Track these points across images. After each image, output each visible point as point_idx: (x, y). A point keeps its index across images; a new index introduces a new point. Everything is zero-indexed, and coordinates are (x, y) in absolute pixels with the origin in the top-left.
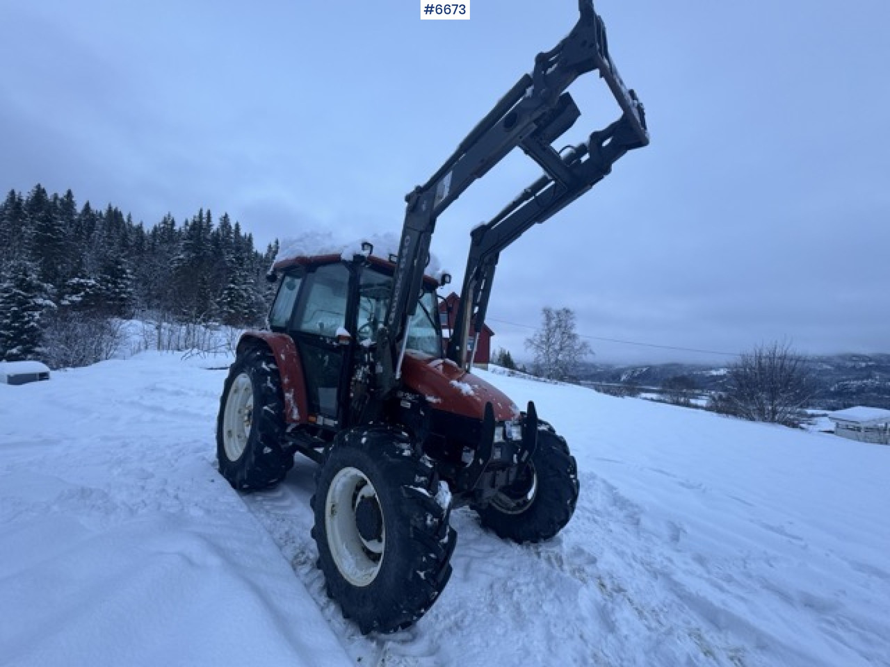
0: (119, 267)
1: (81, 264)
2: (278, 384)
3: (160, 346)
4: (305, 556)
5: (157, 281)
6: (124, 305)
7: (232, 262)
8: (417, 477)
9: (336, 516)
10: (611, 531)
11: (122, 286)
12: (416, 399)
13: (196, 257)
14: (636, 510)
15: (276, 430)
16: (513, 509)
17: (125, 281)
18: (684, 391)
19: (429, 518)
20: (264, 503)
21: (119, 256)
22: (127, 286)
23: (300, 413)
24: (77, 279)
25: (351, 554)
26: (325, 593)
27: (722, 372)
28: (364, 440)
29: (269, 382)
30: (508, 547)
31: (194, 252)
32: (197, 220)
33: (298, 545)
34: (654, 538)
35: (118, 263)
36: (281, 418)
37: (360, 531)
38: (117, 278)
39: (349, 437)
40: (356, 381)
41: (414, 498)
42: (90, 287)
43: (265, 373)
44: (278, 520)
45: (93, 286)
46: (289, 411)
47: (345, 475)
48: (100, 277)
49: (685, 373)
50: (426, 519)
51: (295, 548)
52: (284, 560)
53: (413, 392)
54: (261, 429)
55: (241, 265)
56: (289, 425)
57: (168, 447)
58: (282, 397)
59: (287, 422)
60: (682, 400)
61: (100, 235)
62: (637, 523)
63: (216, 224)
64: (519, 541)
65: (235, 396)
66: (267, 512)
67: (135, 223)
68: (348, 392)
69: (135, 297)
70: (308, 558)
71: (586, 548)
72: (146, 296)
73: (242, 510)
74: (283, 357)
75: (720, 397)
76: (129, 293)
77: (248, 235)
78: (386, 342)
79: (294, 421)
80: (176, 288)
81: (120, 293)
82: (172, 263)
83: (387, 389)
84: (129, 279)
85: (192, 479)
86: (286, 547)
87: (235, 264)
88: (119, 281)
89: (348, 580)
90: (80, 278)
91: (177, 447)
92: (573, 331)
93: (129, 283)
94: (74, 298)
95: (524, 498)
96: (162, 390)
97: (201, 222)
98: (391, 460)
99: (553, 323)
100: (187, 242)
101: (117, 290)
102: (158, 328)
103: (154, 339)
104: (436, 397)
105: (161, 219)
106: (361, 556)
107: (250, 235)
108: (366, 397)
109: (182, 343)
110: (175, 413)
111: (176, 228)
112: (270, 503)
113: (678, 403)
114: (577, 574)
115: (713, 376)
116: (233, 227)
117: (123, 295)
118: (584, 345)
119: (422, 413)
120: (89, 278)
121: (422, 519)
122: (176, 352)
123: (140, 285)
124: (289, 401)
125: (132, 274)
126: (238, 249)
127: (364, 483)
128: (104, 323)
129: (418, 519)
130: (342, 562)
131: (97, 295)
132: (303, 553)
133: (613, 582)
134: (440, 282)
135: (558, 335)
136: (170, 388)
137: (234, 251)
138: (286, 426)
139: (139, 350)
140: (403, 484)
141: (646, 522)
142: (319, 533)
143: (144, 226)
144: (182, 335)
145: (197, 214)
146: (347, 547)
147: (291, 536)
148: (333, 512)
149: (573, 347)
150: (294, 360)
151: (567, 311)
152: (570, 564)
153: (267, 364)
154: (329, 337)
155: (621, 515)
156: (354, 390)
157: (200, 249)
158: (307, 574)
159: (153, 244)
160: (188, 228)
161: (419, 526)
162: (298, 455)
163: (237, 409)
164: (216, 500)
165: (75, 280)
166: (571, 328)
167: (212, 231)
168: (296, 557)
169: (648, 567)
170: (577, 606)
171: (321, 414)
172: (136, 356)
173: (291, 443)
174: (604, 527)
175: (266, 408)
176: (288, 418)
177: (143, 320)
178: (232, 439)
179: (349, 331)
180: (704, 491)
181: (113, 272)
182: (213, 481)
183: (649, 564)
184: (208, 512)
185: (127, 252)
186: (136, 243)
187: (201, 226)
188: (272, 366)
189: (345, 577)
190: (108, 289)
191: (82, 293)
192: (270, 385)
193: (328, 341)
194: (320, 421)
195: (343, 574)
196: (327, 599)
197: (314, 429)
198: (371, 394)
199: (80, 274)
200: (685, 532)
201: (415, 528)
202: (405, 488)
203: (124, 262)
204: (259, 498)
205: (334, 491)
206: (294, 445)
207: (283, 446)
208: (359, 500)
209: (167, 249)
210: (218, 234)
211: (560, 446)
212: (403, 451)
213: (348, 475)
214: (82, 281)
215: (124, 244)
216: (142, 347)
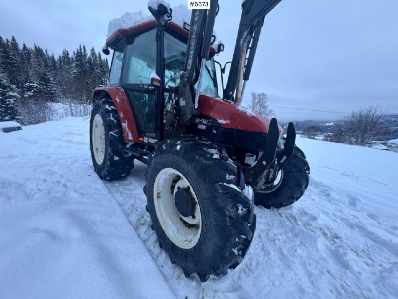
0: (47, 77)
1: (28, 75)
2: (118, 118)
3: (72, 115)
4: (144, 220)
5: (66, 84)
6: (53, 96)
7: (100, 73)
8: (228, 176)
9: (161, 200)
10: (314, 200)
11: (50, 87)
12: (209, 122)
13: (82, 71)
14: (326, 188)
15: (120, 147)
16: (264, 190)
17: (51, 84)
18: (313, 133)
19: (240, 208)
20: (119, 187)
21: (45, 72)
22: (53, 87)
23: (133, 135)
24: (28, 84)
25: (173, 223)
26: (158, 245)
27: (331, 124)
28: (178, 147)
29: (111, 117)
30: (263, 211)
31: (80, 68)
32: (79, 50)
33: (139, 213)
34: (341, 204)
35: (45, 75)
36: (122, 139)
37: (178, 210)
38: (47, 83)
39: (167, 146)
40: (167, 111)
41: (228, 193)
42: (35, 88)
43: (108, 111)
44: (127, 197)
45: (37, 87)
46: (126, 134)
47: (165, 174)
48: (39, 82)
49: (314, 125)
50: (238, 209)
51: (138, 215)
52: (129, 226)
53: (207, 118)
54: (110, 146)
55: (104, 75)
56: (128, 143)
57: (70, 158)
58: (121, 126)
59: (127, 142)
60: (312, 137)
61: (34, 61)
62: (328, 195)
63: (89, 54)
64: (268, 207)
65: (97, 129)
66: (121, 192)
67: (50, 55)
68: (162, 119)
69: (58, 92)
70: (146, 220)
71: (309, 212)
72: (62, 91)
73: (104, 193)
74: (118, 100)
75: (329, 136)
76: (54, 90)
77: (105, 59)
78: (186, 82)
79: (130, 141)
80: (76, 88)
81: (50, 91)
82: (71, 75)
83: (189, 116)
84: (53, 83)
85: (78, 175)
86: (132, 214)
87: (102, 74)
88: (48, 84)
89: (173, 241)
91: (75, 158)
92: (266, 104)
93: (53, 85)
94: (29, 93)
95: (272, 184)
96: (74, 134)
97: (81, 52)
98: (204, 162)
99: (256, 101)
100: (77, 63)
101: (48, 89)
102: (70, 107)
103: (69, 112)
104: (225, 120)
105: (62, 52)
106: (180, 224)
107: (106, 59)
108: (175, 122)
109: (82, 114)
110: (78, 143)
111: (70, 56)
112: (123, 187)
113: (310, 138)
114: (307, 227)
115: (326, 126)
116: (98, 55)
117: (52, 92)
118: (271, 111)
119: (215, 132)
120: (34, 83)
121: (235, 209)
122: (80, 117)
123: (59, 86)
124: (125, 128)
125: (54, 81)
126: (101, 66)
127: (178, 178)
128: (46, 105)
129: (231, 210)
130: (168, 229)
131: (40, 91)
132: (143, 217)
133: (331, 232)
134: (216, 51)
135: (258, 106)
136: (77, 133)
137: (99, 67)
138: (126, 144)
139: (63, 117)
140: (218, 182)
141: (333, 195)
142: (151, 208)
143: (54, 56)
144: (82, 109)
145: (79, 48)
146: (170, 219)
147: (135, 207)
148: (158, 197)
149: (265, 112)
150: (126, 103)
151: (264, 94)
152: (301, 220)
153: (110, 106)
154: (146, 84)
155: (317, 191)
156: (166, 118)
157: (83, 67)
158: (145, 232)
159: (61, 65)
160: (75, 56)
161: (233, 215)
162: (136, 162)
163: (99, 137)
164: (90, 186)
165: (27, 84)
166: (265, 103)
167: (87, 57)
168: (138, 221)
169: (346, 221)
170: (317, 250)
171: (146, 136)
172: (62, 119)
173: (130, 154)
174: (310, 198)
175: (111, 133)
176: (125, 139)
177: (63, 102)
178: (99, 153)
179: (159, 76)
180: (357, 178)
181: (44, 80)
182: (90, 176)
183: (346, 220)
184: (82, 194)
185: (48, 70)
186: (52, 65)
187: (81, 54)
188: (113, 107)
189: (171, 239)
190: (44, 88)
191: (33, 91)
192: (113, 119)
193: (146, 87)
194: (146, 140)
195: (169, 236)
196: (160, 249)
197: (143, 146)
198: (178, 120)
199: (29, 81)
200: (360, 201)
201: (230, 217)
202: (220, 185)
203: (48, 75)
204: (117, 184)
205: (158, 184)
206: (132, 155)
207: (125, 156)
208: (176, 190)
209: (68, 68)
210: (90, 59)
211: (300, 153)
212: (212, 155)
213: (168, 173)
214: (31, 84)
215: (47, 66)
216: (64, 115)
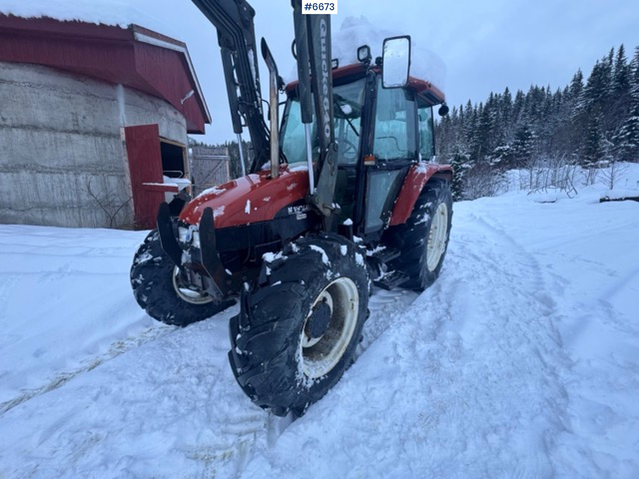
0: (526, 132)
1: (501, 136)
6: (527, 159)
11: (528, 145)
17: (530, 141)
21: (526, 123)
22: (531, 144)
24: (499, 148)
35: (525, 128)
38: (524, 140)
42: (506, 151)
45: (508, 149)
48: (513, 142)
76: (532, 149)
81: (526, 151)
84: (533, 139)
88: (526, 142)
90: (501, 146)
93: (533, 141)
94: (497, 160)
101: (524, 149)
117: (529, 152)
120: (506, 145)
125: (536, 134)
131: (510, 155)
165: (497, 149)
177: (520, 168)
181: (522, 137)
185: (533, 119)
190: (518, 150)
191: (501, 156)
199: (501, 144)
203: (530, 127)
214: (502, 148)
